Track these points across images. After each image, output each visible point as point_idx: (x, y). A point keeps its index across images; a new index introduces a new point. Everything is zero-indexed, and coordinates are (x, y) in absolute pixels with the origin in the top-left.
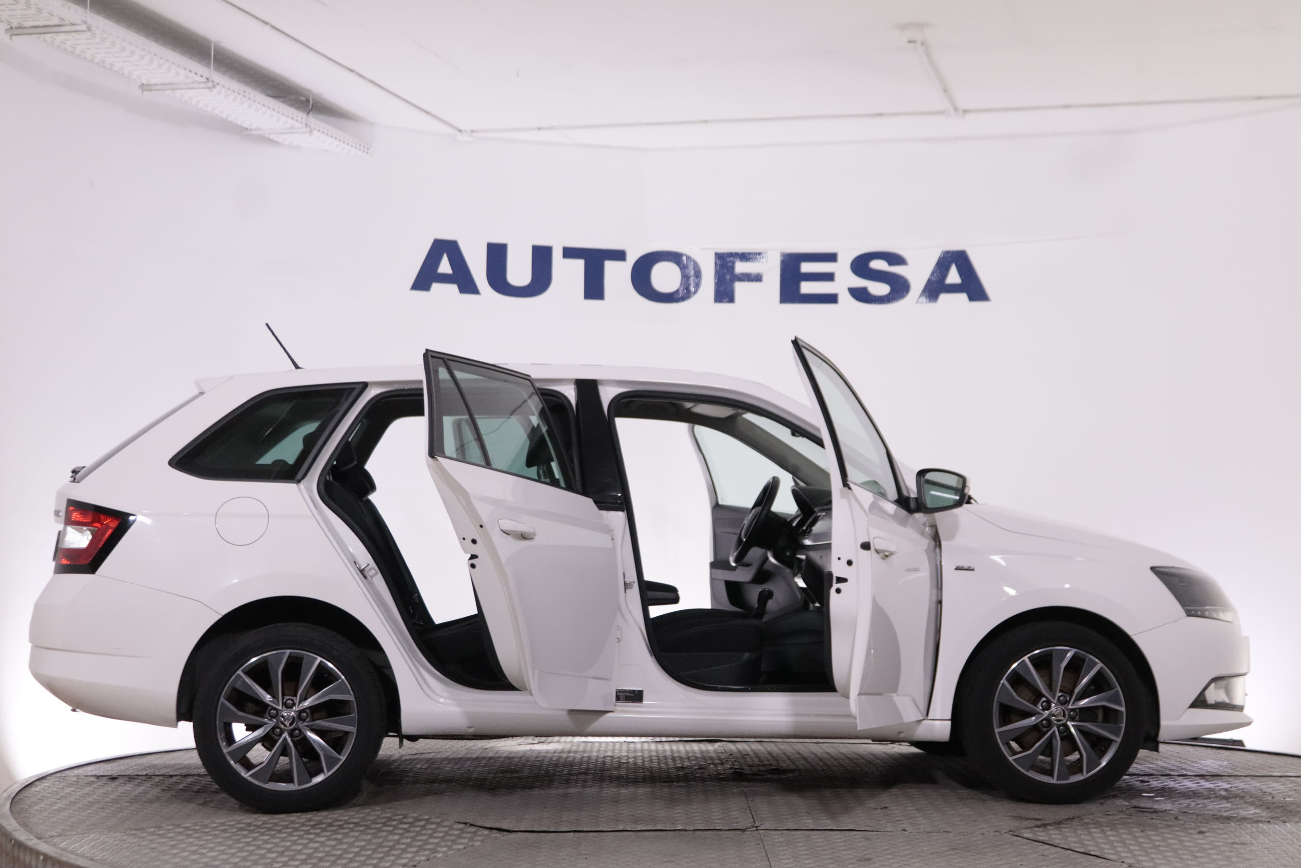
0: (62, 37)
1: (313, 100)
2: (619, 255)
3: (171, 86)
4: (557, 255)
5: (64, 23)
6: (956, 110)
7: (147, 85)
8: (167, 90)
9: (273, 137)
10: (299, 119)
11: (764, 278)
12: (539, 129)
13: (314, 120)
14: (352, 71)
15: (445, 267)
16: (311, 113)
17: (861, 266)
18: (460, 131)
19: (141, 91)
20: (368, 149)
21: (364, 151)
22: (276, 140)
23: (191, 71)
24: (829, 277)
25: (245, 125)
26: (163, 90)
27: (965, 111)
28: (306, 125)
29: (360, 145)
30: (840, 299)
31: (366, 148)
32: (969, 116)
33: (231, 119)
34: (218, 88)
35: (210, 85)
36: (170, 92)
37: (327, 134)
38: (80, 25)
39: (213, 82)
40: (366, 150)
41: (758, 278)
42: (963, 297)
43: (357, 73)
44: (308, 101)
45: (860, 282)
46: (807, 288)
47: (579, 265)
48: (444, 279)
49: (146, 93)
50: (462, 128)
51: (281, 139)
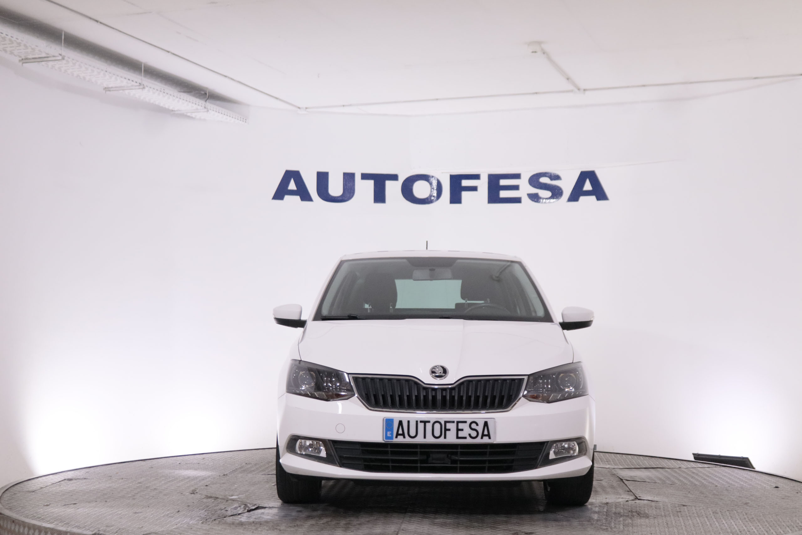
0: (50, 64)
1: (208, 93)
2: (394, 177)
3: (122, 88)
4: (358, 177)
5: (48, 56)
6: (579, 89)
7: (107, 88)
8: (120, 90)
9: (189, 114)
10: (200, 104)
11: (479, 189)
12: (344, 106)
13: (209, 105)
14: (226, 76)
15: (292, 186)
16: (207, 101)
17: (534, 181)
18: (299, 108)
19: (104, 91)
20: (246, 120)
21: (243, 121)
22: (191, 116)
23: (129, 80)
24: (516, 188)
25: (171, 108)
26: (118, 90)
27: (585, 90)
28: (205, 107)
29: (241, 118)
30: (523, 200)
32: (587, 93)
33: (162, 105)
34: (147, 89)
35: (142, 87)
36: (121, 91)
37: (219, 112)
38: (58, 56)
39: (143, 85)
40: (244, 120)
41: (474, 189)
42: (593, 198)
43: (229, 78)
44: (206, 94)
45: (534, 191)
46: (503, 194)
47: (371, 183)
48: (292, 193)
49: (108, 92)
50: (300, 106)
51: (193, 115)
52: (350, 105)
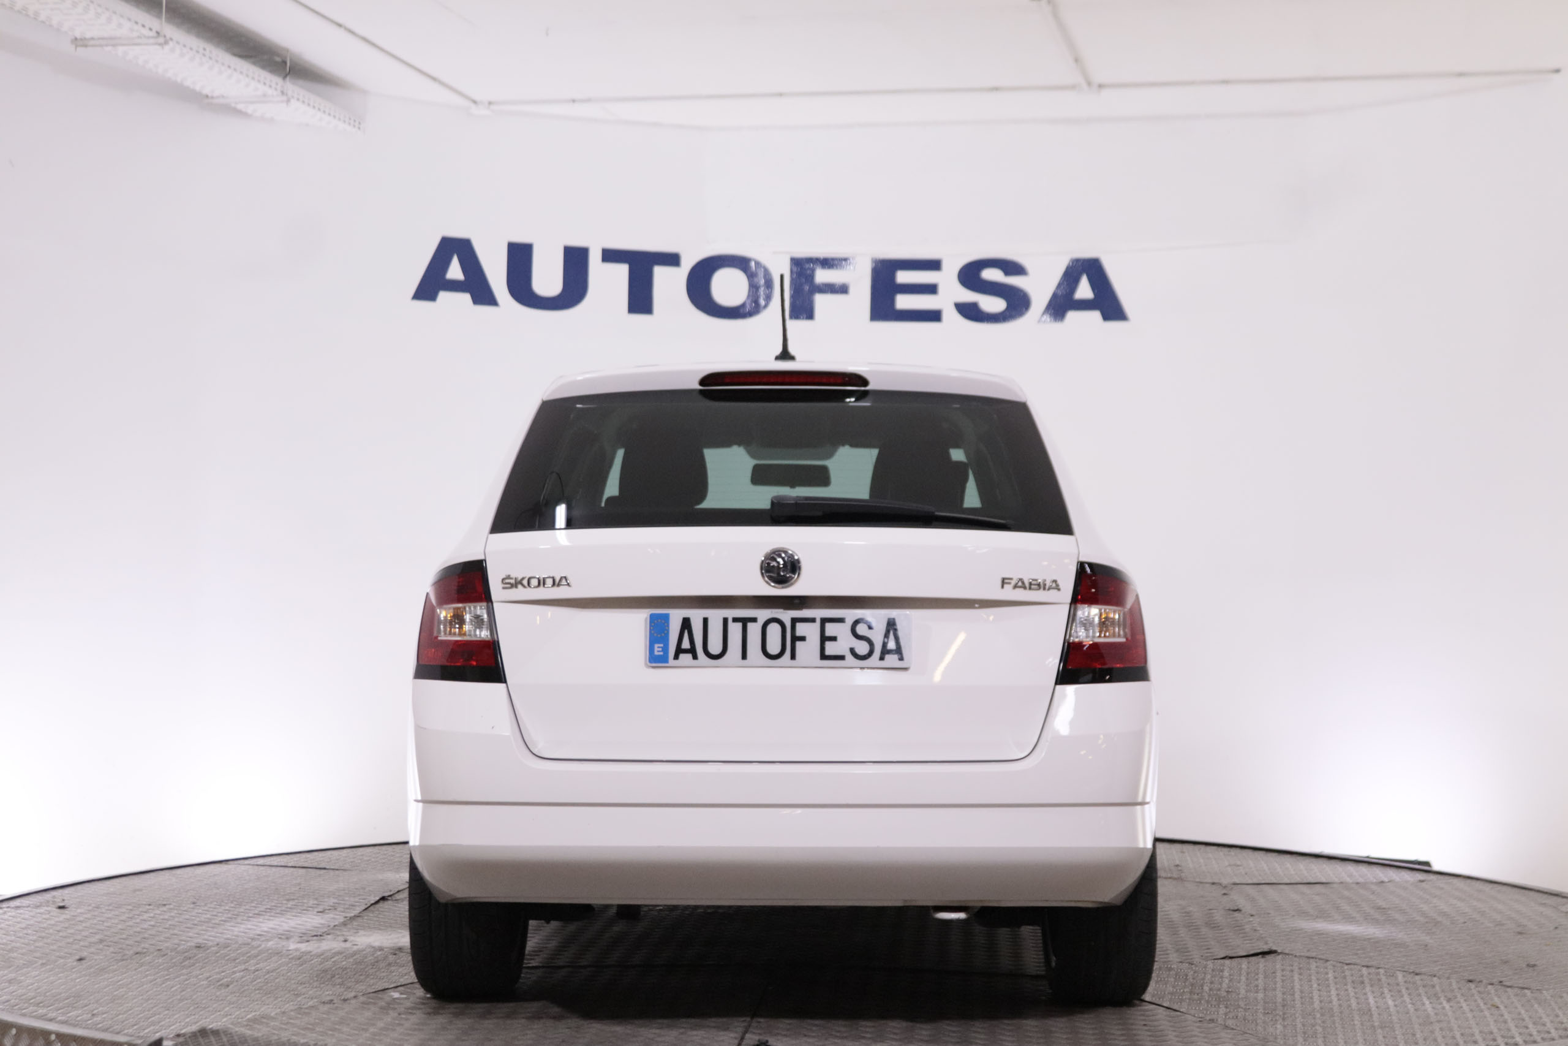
1: (291, 60)
2: (672, 260)
3: (113, 41)
4: (595, 257)
6: (1089, 84)
7: (81, 39)
8: (107, 45)
9: (240, 107)
10: (274, 85)
11: (851, 290)
12: (574, 101)
13: (291, 87)
14: (340, 25)
15: (455, 271)
16: (288, 78)
17: (970, 276)
18: (475, 102)
19: (74, 46)
20: (360, 123)
21: (354, 126)
22: (244, 110)
23: (136, 23)
24: (931, 289)
25: (206, 91)
26: (101, 46)
27: (1101, 86)
28: (283, 93)
29: (350, 119)
30: (944, 316)
31: (357, 122)
32: (1105, 93)
34: (171, 44)
35: (161, 40)
36: (109, 48)
37: (309, 105)
39: (165, 36)
40: (357, 124)
41: (843, 289)
42: (1095, 315)
43: (346, 28)
44: (285, 62)
45: (969, 296)
46: (903, 302)
47: (622, 271)
48: (454, 286)
49: (80, 50)
50: (477, 98)
51: (250, 109)
52: (588, 100)
